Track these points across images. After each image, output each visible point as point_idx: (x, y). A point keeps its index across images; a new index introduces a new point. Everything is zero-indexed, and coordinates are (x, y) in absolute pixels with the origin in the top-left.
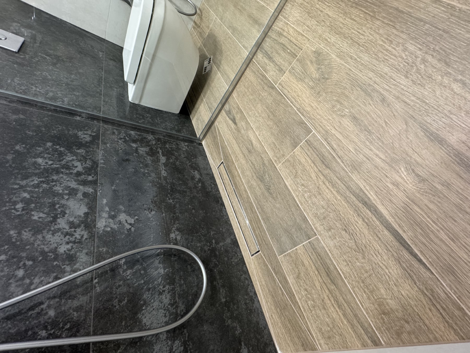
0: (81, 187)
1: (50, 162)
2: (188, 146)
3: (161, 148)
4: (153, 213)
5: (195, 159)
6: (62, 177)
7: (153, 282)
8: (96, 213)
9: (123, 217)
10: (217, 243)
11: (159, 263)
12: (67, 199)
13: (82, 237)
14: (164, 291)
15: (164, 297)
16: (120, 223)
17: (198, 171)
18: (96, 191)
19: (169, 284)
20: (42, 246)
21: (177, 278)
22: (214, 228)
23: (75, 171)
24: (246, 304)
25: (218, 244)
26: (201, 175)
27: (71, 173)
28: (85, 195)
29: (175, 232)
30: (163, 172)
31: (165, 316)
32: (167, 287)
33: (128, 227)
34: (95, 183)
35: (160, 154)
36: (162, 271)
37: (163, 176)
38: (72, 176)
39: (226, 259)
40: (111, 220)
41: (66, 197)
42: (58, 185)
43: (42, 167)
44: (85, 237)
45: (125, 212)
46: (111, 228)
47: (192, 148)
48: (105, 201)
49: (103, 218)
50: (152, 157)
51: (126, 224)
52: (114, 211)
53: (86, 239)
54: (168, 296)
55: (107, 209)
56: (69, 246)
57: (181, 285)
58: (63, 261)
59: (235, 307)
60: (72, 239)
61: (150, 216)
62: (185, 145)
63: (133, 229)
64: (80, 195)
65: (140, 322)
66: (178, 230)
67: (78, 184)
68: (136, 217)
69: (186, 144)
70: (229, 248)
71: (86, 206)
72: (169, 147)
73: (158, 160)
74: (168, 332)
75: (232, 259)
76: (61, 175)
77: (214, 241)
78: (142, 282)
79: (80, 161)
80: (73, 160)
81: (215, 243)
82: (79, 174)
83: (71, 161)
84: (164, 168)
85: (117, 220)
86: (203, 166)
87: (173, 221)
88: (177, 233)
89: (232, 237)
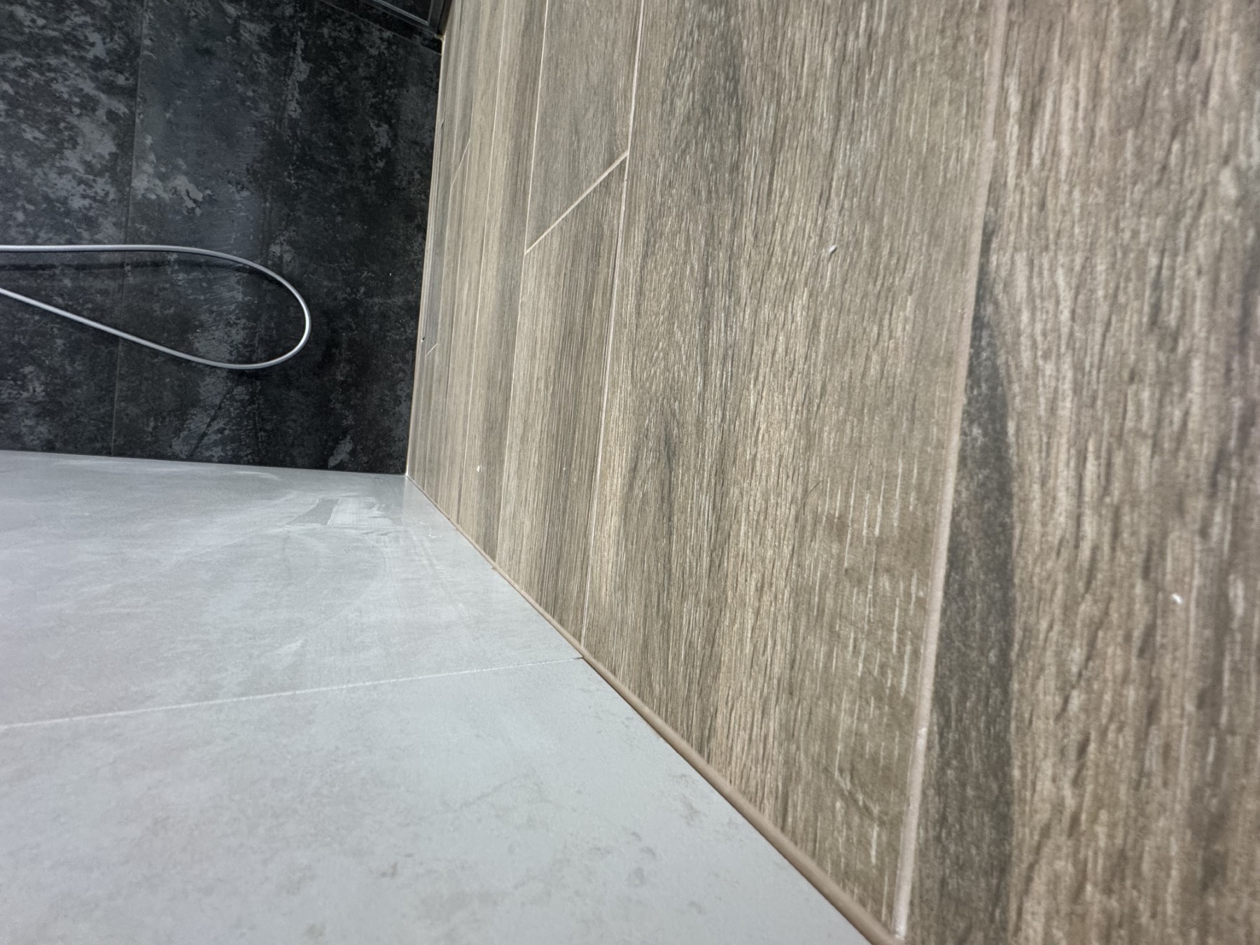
0: (103, 97)
1: (41, 22)
2: (390, 43)
3: (304, 35)
4: (245, 193)
5: (395, 91)
6: (65, 64)
7: (221, 305)
8: (131, 160)
9: (182, 182)
10: (369, 294)
11: (238, 282)
12: (79, 116)
13: (107, 194)
14: (236, 324)
15: (234, 331)
16: (175, 191)
17: (391, 125)
18: (133, 113)
19: (248, 319)
20: (45, 189)
21: (264, 317)
22: (375, 267)
23: (90, 56)
24: (381, 399)
25: (372, 297)
26: (394, 139)
27: (83, 59)
28: (112, 115)
29: (282, 244)
30: (293, 105)
31: (231, 353)
32: (243, 321)
33: (191, 204)
34: (129, 93)
35: (299, 52)
36: (240, 297)
37: (290, 116)
38: (85, 65)
39: (376, 327)
40: (157, 182)
41: (77, 111)
42: (60, 80)
43: (27, 30)
44: (112, 196)
45: (186, 174)
46: (157, 195)
47: (401, 51)
48: (149, 141)
49: (144, 172)
50: (271, 54)
51: (186, 198)
52: (166, 165)
53: (113, 200)
54: (242, 333)
55: (152, 157)
56: (87, 202)
57: (268, 328)
58: (78, 221)
59: (359, 395)
60: (90, 192)
61: (237, 197)
62: (381, 39)
63: (198, 211)
64: (101, 114)
65: (191, 344)
66: (291, 242)
67: (98, 88)
68: (209, 192)
69: (387, 34)
70: (391, 313)
71: (114, 139)
72: (330, 37)
73: (289, 71)
74: (231, 371)
75: (388, 331)
76: (64, 59)
77: (362, 290)
78: (202, 298)
79: (99, 30)
80: (84, 25)
81: (365, 293)
82: (97, 64)
83: (81, 26)
84: (297, 95)
85: (170, 185)
86: (411, 116)
87: (284, 223)
88: (286, 247)
89: (410, 297)
